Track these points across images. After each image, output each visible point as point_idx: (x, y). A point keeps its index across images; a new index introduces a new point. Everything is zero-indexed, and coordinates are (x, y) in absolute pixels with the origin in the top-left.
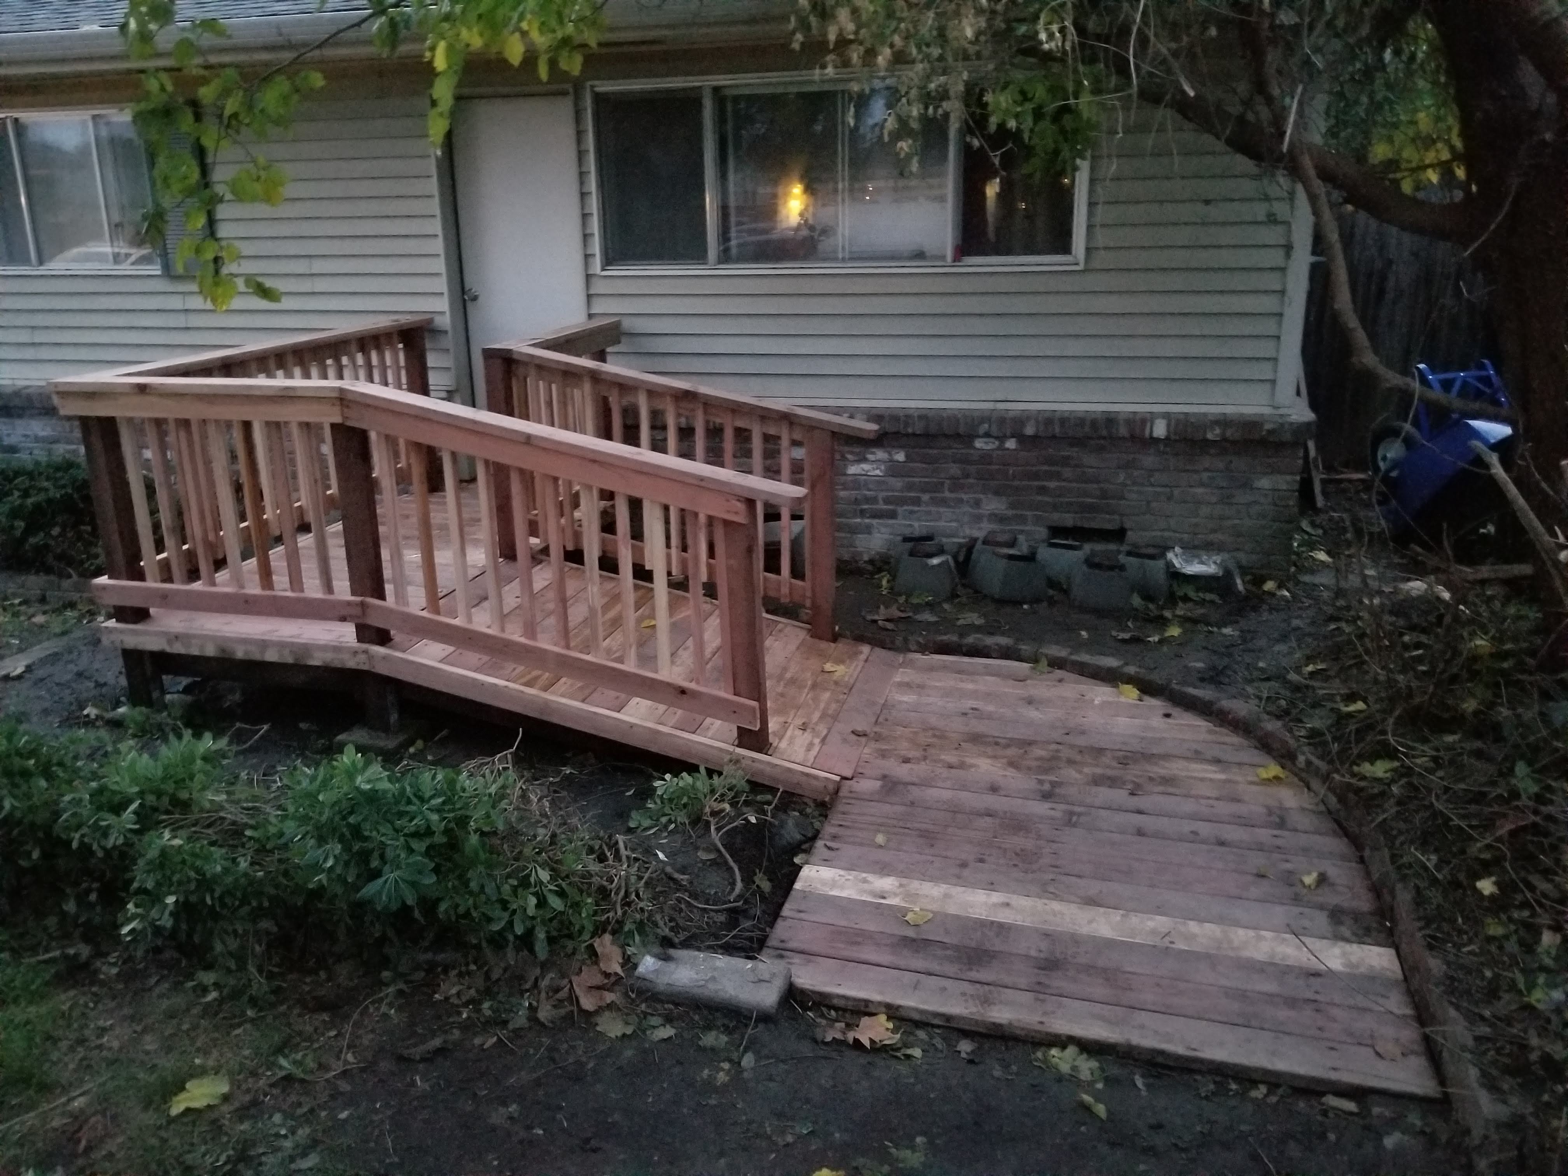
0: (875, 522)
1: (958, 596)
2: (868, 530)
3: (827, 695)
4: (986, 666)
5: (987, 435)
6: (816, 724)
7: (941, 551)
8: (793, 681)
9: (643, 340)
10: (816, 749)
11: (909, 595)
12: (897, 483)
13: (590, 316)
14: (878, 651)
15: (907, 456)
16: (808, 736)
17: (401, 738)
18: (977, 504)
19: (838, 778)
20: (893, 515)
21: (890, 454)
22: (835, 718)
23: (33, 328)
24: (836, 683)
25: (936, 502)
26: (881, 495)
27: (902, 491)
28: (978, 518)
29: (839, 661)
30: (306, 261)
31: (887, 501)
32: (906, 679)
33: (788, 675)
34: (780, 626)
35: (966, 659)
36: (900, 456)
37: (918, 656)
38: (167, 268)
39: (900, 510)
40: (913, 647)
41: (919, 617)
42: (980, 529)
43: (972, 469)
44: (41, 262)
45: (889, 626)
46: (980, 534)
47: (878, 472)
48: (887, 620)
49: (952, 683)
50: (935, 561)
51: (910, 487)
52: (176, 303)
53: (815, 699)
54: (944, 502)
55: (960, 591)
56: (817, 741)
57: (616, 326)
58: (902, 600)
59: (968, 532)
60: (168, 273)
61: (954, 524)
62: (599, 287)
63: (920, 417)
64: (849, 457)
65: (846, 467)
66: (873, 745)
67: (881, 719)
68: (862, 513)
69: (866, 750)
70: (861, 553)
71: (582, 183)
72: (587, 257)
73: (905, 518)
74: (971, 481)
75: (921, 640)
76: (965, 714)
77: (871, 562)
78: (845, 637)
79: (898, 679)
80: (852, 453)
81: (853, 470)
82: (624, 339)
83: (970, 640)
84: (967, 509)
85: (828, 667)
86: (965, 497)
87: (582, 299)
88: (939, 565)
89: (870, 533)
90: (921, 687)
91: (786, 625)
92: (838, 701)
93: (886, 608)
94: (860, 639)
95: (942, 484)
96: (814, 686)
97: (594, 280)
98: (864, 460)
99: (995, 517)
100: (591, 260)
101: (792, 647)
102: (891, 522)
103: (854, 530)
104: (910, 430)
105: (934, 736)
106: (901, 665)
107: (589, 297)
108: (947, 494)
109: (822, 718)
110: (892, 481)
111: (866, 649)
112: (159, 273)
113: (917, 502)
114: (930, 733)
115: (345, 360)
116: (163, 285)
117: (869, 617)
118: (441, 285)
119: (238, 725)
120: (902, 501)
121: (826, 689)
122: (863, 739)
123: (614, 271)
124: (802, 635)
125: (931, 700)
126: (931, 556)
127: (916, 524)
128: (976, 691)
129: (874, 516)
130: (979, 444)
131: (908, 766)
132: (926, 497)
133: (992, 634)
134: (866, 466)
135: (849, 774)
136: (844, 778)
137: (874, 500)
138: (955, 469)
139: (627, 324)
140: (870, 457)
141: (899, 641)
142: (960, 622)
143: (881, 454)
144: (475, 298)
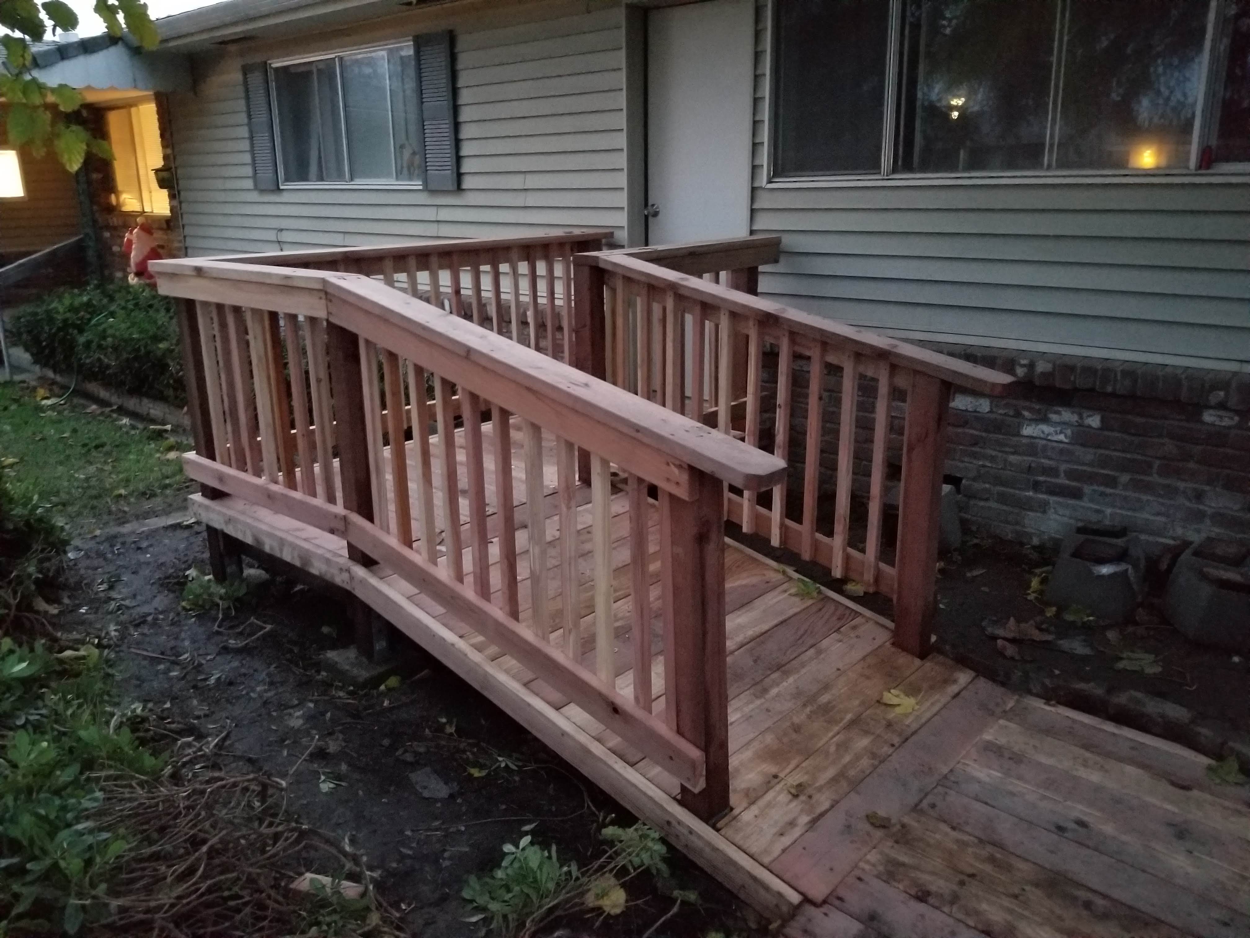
0: (1052, 499)
1: (1136, 623)
2: (1043, 507)
3: (863, 742)
4: (1137, 746)
5: (1222, 406)
6: (820, 789)
7: (1121, 557)
8: (826, 709)
9: (803, 259)
10: (797, 832)
11: (1061, 609)
12: (1088, 455)
13: (752, 232)
14: (983, 684)
15: (1102, 420)
16: (795, 806)
17: (380, 669)
18: (1199, 496)
19: (795, 898)
20: (1077, 494)
21: (1081, 417)
22: (855, 785)
23: (345, 233)
24: (889, 725)
25: (1137, 485)
26: (1063, 467)
27: (1091, 464)
28: (1200, 516)
29: (912, 691)
30: (520, 177)
31: (1070, 475)
32: (1002, 741)
33: (824, 699)
34: (858, 620)
35: (1110, 727)
36: (1094, 421)
37: (1039, 704)
38: (426, 183)
39: (1087, 489)
40: (1036, 689)
41: (1065, 644)
42: (1198, 531)
43: (1197, 449)
44: (352, 180)
45: (1011, 650)
46: (1195, 538)
47: (1062, 437)
48: (1013, 641)
49: (1066, 764)
50: (1105, 570)
51: (1104, 462)
52: (430, 214)
53: (843, 746)
54: (1148, 488)
55: (1141, 614)
56: (804, 819)
57: (776, 243)
58: (1051, 612)
59: (1179, 531)
60: (427, 189)
61: (1163, 519)
62: (763, 202)
63: (1125, 373)
64: (1026, 414)
65: (1020, 426)
66: (890, 849)
67: (925, 804)
68: (1036, 486)
69: (873, 857)
70: (1030, 536)
71: (756, 88)
72: (755, 169)
73: (1092, 500)
74: (1191, 465)
75: (1047, 682)
76: (1061, 829)
77: (1040, 549)
78: (941, 652)
79: (988, 736)
80: (1029, 409)
81: (1028, 430)
82: (782, 260)
83: (1122, 699)
84: (1181, 500)
85: (890, 697)
86: (1181, 485)
87: (745, 214)
88: (1112, 576)
89: (1044, 512)
90: (1017, 758)
91: (868, 620)
92: (874, 756)
93: (1018, 621)
94: (963, 662)
95: (1150, 466)
96: (853, 723)
97: (760, 194)
98: (1045, 420)
99: (1219, 518)
100: (758, 171)
101: (857, 655)
102: (1071, 502)
103: (1025, 505)
104: (1109, 389)
105: (992, 859)
106: (1005, 714)
107: (753, 211)
108: (1155, 478)
109: (834, 780)
110: (1079, 451)
111: (964, 677)
112: (421, 187)
113: (1112, 482)
114: (990, 849)
115: (504, 268)
116: (423, 198)
117: (989, 630)
118: (622, 199)
119: (252, 619)
120: (1091, 478)
121: (867, 733)
122: (878, 834)
123: (782, 183)
124: (883, 637)
125: (1019, 786)
126: (1102, 561)
127: (1109, 511)
128: (1098, 789)
129: (1052, 493)
130: (1208, 417)
131: (921, 907)
132: (1124, 478)
133: (1162, 695)
134: (1046, 428)
135: (818, 892)
136: (807, 900)
137: (1052, 472)
138: (1170, 447)
139: (788, 241)
140: (1054, 417)
141: (1017, 674)
142: (1121, 665)
143: (1068, 415)
144: (656, 214)
